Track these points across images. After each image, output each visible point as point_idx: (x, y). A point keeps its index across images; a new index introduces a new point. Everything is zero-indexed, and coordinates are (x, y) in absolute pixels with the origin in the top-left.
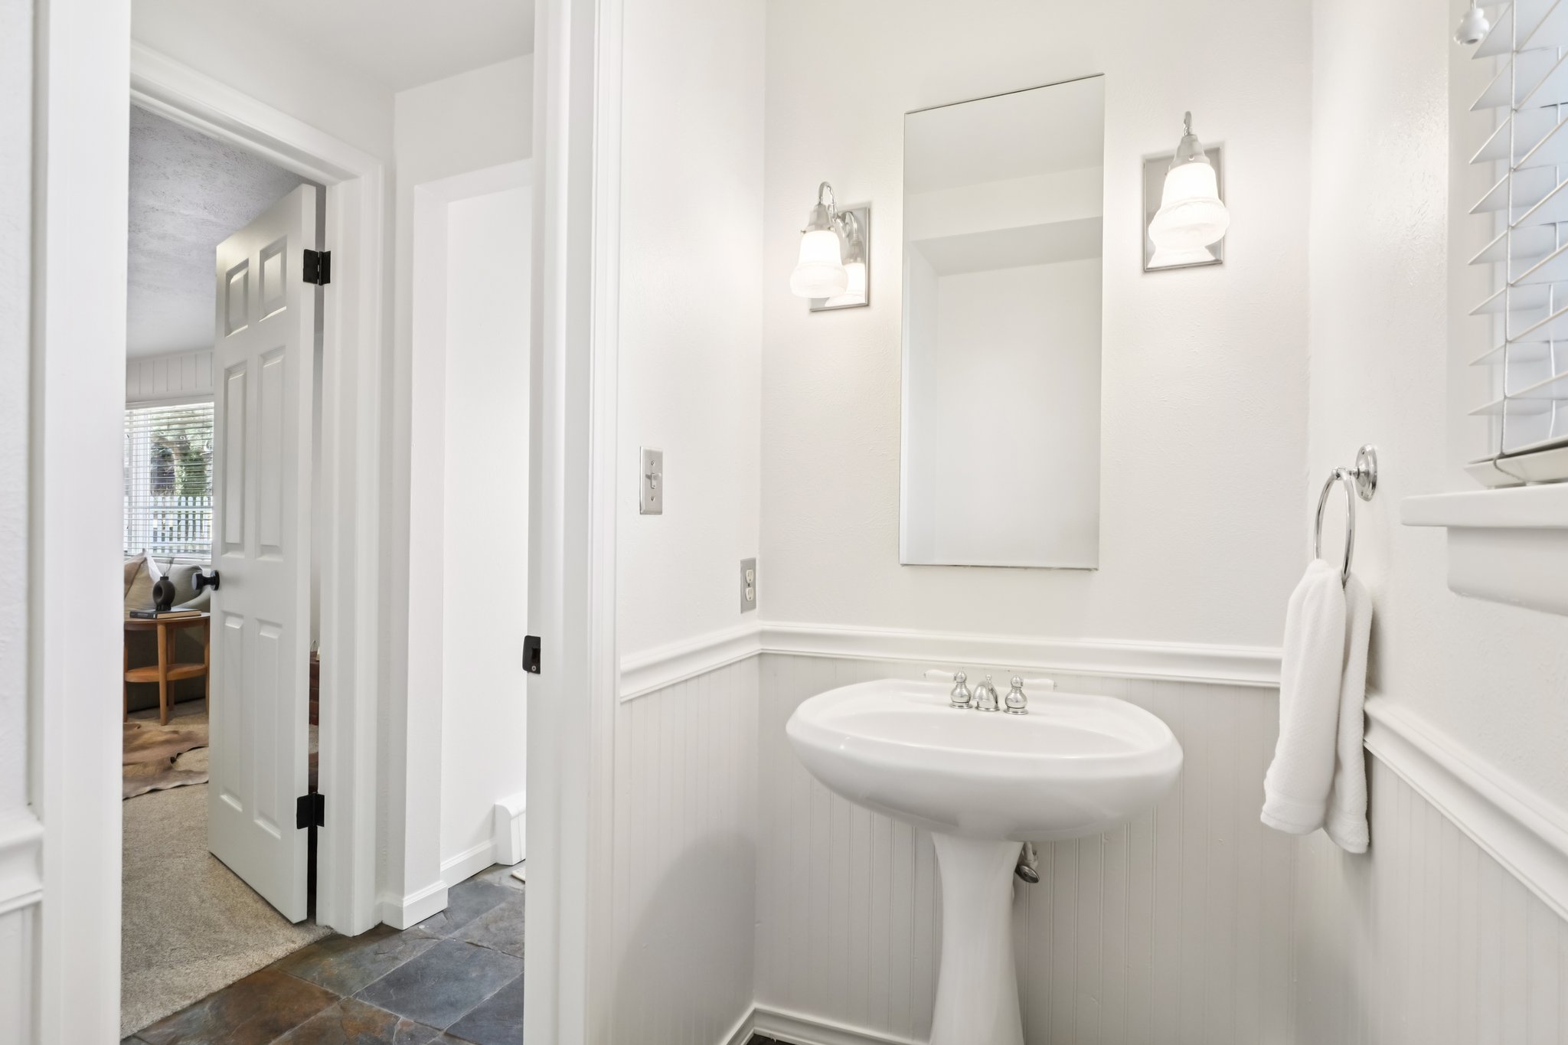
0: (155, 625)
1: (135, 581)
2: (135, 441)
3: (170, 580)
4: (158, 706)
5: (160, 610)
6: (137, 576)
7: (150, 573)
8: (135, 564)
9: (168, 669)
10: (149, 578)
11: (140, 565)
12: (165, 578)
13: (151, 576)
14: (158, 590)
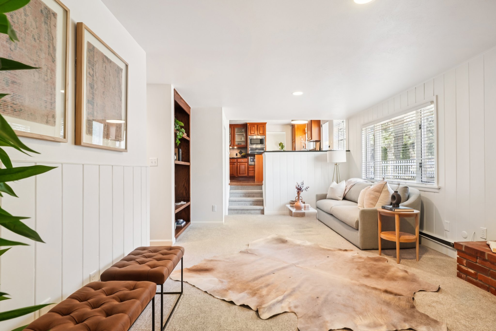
0: (394, 215)
1: (382, 192)
2: (376, 136)
3: (398, 193)
4: (396, 249)
5: (395, 206)
6: (383, 190)
7: (388, 188)
8: (382, 184)
9: (400, 236)
10: (388, 191)
11: (384, 185)
12: (396, 192)
13: (389, 190)
14: (393, 197)
